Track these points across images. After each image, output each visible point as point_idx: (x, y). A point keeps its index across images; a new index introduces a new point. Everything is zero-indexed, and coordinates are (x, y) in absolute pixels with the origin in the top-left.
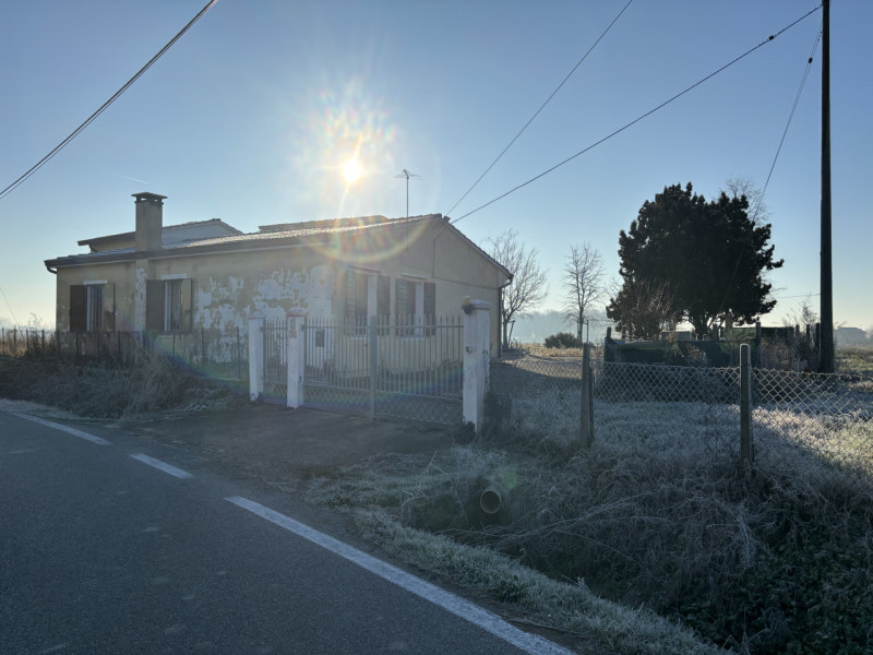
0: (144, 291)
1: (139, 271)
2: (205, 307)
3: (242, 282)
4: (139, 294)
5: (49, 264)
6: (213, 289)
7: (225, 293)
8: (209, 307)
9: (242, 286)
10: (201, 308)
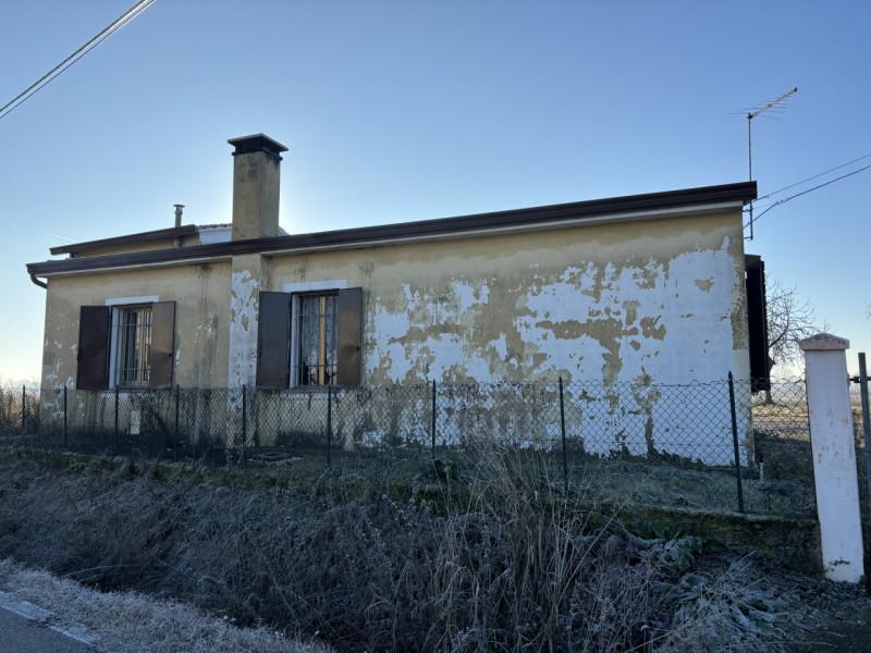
0: (252, 312)
1: (237, 277)
2: (393, 340)
3: (485, 291)
4: (239, 318)
5: (35, 270)
6: (411, 307)
7: (443, 313)
8: (402, 340)
9: (484, 299)
10: (382, 342)
